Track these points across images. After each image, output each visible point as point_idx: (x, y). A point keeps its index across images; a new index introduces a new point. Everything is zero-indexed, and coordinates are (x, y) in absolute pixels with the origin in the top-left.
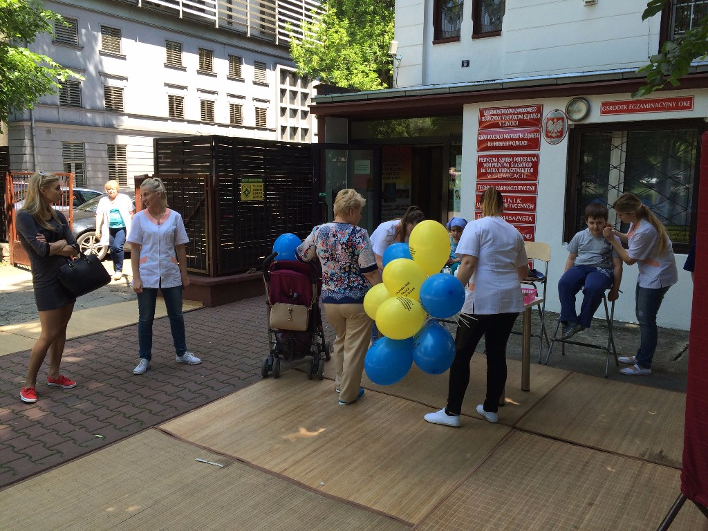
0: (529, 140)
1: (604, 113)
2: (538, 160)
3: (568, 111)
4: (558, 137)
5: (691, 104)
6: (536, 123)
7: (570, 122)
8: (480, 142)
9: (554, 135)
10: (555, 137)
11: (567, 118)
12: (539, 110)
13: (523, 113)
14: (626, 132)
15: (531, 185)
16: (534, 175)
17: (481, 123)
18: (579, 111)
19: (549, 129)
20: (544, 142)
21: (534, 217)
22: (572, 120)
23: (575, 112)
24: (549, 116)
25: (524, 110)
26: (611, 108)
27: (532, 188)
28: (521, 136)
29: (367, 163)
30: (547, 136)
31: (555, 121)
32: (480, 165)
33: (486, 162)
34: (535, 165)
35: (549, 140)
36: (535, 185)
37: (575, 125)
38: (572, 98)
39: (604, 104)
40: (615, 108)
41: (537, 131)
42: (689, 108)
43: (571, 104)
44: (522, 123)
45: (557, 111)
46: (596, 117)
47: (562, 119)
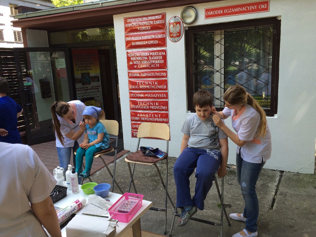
0: (159, 39)
1: (207, 17)
2: (166, 53)
3: (183, 17)
5: (267, 6)
6: (162, 26)
7: (185, 25)
8: (128, 43)
10: (176, 37)
11: (183, 22)
12: (164, 17)
13: (153, 20)
14: (223, 31)
15: (163, 72)
16: (164, 65)
17: (126, 29)
18: (190, 16)
19: (171, 31)
20: (169, 41)
21: (167, 94)
22: (186, 24)
23: (187, 17)
24: (172, 21)
25: (153, 18)
26: (211, 13)
27: (164, 74)
28: (153, 36)
29: (63, 60)
31: (175, 24)
32: (129, 59)
33: (132, 57)
34: (165, 58)
35: (171, 39)
36: (166, 72)
37: (189, 27)
38: (184, 7)
39: (207, 10)
40: (214, 13)
41: (164, 33)
42: (266, 9)
43: (184, 12)
44: (154, 28)
45: (175, 17)
46: (202, 21)
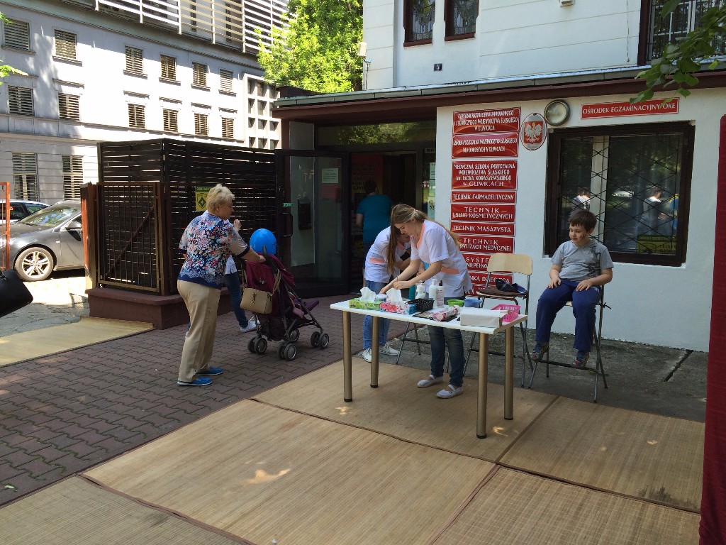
0: (507, 146)
1: (585, 116)
2: (516, 167)
3: (547, 115)
4: (536, 142)
5: (676, 106)
6: (514, 127)
7: (549, 127)
8: (455, 148)
9: (533, 140)
10: (533, 143)
11: (546, 122)
12: (517, 113)
13: (500, 117)
14: (607, 137)
15: (509, 193)
16: (513, 183)
17: (456, 128)
18: (559, 115)
19: (528, 134)
20: (522, 148)
21: (512, 228)
22: (552, 124)
23: (554, 115)
24: (527, 120)
25: (500, 114)
26: (592, 111)
27: (509, 197)
28: (498, 141)
29: (336, 171)
30: (526, 142)
31: (534, 124)
32: (455, 172)
33: (461, 170)
34: (513, 173)
35: (526, 145)
36: (513, 194)
37: (555, 129)
38: (551, 100)
39: (585, 107)
40: (596, 111)
41: (515, 136)
42: (675, 110)
43: (550, 107)
44: (499, 128)
45: (535, 114)
46: (577, 121)
47: (541, 123)
